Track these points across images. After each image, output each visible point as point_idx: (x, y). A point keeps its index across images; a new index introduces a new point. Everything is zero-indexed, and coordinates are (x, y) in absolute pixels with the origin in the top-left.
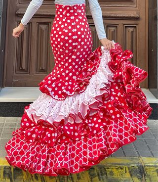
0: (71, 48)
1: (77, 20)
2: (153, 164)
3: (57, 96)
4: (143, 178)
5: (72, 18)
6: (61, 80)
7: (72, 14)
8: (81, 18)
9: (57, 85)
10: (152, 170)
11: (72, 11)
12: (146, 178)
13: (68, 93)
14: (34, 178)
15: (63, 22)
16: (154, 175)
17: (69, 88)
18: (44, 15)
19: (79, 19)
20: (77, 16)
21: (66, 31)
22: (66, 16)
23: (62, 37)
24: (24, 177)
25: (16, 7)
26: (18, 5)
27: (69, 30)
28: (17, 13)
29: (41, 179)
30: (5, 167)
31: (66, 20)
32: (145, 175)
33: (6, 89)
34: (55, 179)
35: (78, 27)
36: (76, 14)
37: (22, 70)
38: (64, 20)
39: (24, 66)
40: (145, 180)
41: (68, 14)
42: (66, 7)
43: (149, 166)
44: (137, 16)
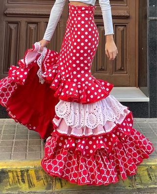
10: (143, 169)
12: (136, 178)
14: (20, 181)
16: (144, 174)
18: (33, 14)
24: (10, 180)
25: (5, 6)
26: (7, 4)
28: (5, 12)
29: (28, 181)
34: (42, 181)
40: (135, 180)
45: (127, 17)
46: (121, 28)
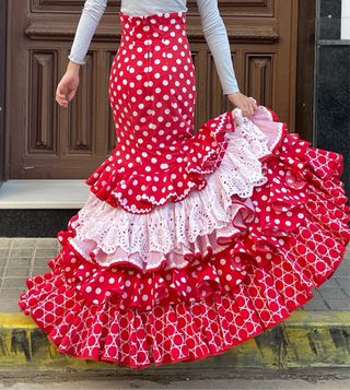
0: (141, 106)
1: (157, 48)
2: (302, 324)
3: (134, 207)
4: (282, 348)
5: (148, 42)
6: (135, 173)
7: (147, 36)
8: (167, 42)
9: (130, 185)
10: (300, 334)
11: (146, 29)
12: (287, 349)
13: (152, 199)
15: (128, 51)
16: (303, 343)
17: (154, 189)
19: (162, 46)
20: (159, 39)
21: (132, 71)
22: (136, 39)
23: (125, 82)
24: (52, 349)
25: (26, 19)
26: (29, 15)
27: (137, 68)
28: (27, 31)
30: (15, 330)
31: (135, 47)
32: (285, 343)
33: (10, 183)
35: (157, 62)
36: (156, 35)
37: (42, 146)
38: (131, 47)
39: (45, 139)
40: (286, 353)
41: (139, 36)
42: (135, 19)
43: (294, 327)
44: (275, 35)
45: (274, 41)
46: (261, 63)
